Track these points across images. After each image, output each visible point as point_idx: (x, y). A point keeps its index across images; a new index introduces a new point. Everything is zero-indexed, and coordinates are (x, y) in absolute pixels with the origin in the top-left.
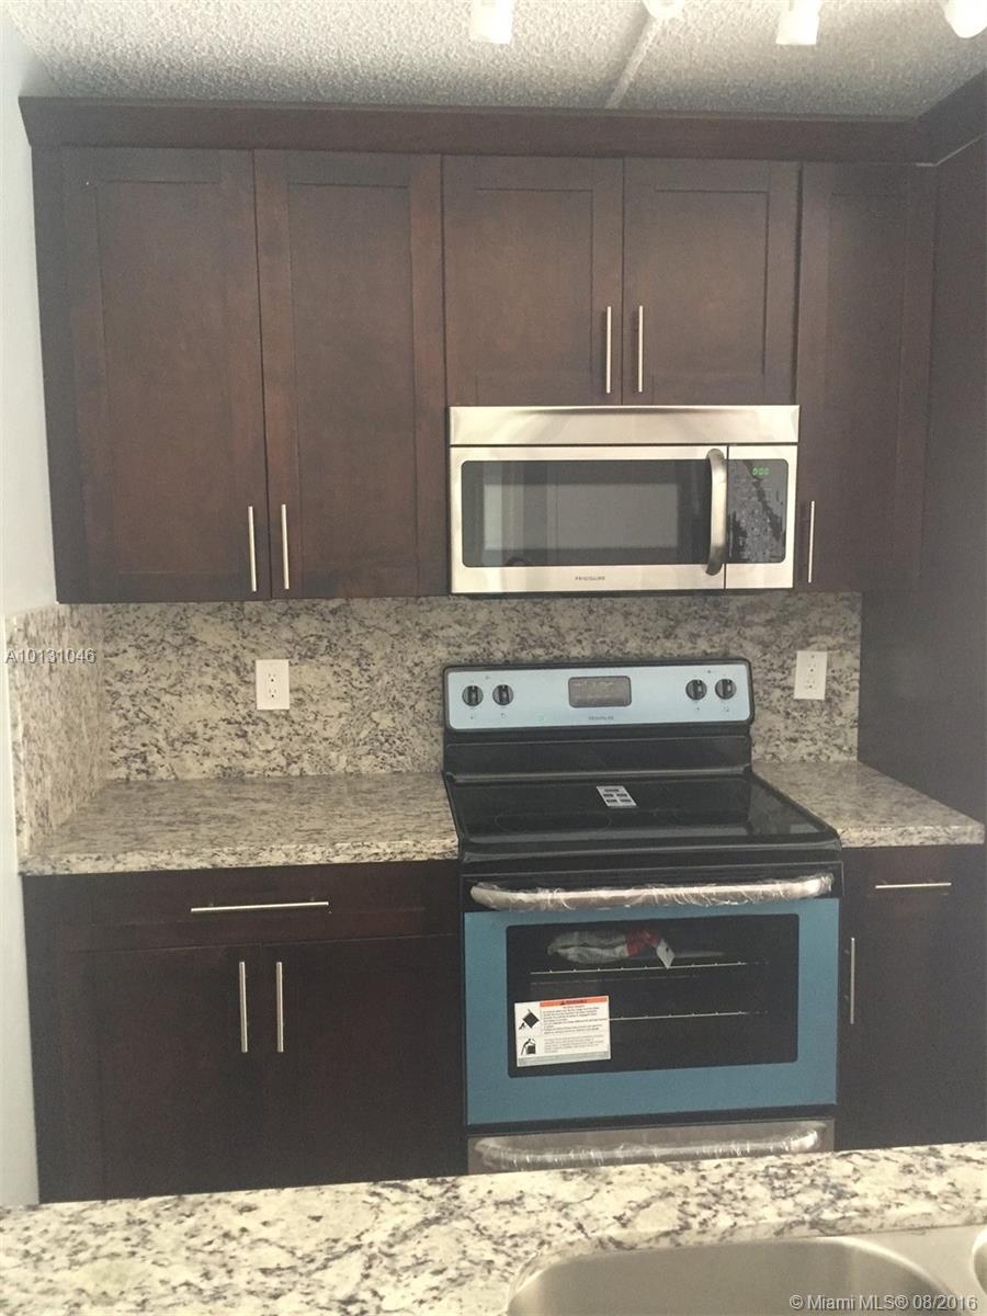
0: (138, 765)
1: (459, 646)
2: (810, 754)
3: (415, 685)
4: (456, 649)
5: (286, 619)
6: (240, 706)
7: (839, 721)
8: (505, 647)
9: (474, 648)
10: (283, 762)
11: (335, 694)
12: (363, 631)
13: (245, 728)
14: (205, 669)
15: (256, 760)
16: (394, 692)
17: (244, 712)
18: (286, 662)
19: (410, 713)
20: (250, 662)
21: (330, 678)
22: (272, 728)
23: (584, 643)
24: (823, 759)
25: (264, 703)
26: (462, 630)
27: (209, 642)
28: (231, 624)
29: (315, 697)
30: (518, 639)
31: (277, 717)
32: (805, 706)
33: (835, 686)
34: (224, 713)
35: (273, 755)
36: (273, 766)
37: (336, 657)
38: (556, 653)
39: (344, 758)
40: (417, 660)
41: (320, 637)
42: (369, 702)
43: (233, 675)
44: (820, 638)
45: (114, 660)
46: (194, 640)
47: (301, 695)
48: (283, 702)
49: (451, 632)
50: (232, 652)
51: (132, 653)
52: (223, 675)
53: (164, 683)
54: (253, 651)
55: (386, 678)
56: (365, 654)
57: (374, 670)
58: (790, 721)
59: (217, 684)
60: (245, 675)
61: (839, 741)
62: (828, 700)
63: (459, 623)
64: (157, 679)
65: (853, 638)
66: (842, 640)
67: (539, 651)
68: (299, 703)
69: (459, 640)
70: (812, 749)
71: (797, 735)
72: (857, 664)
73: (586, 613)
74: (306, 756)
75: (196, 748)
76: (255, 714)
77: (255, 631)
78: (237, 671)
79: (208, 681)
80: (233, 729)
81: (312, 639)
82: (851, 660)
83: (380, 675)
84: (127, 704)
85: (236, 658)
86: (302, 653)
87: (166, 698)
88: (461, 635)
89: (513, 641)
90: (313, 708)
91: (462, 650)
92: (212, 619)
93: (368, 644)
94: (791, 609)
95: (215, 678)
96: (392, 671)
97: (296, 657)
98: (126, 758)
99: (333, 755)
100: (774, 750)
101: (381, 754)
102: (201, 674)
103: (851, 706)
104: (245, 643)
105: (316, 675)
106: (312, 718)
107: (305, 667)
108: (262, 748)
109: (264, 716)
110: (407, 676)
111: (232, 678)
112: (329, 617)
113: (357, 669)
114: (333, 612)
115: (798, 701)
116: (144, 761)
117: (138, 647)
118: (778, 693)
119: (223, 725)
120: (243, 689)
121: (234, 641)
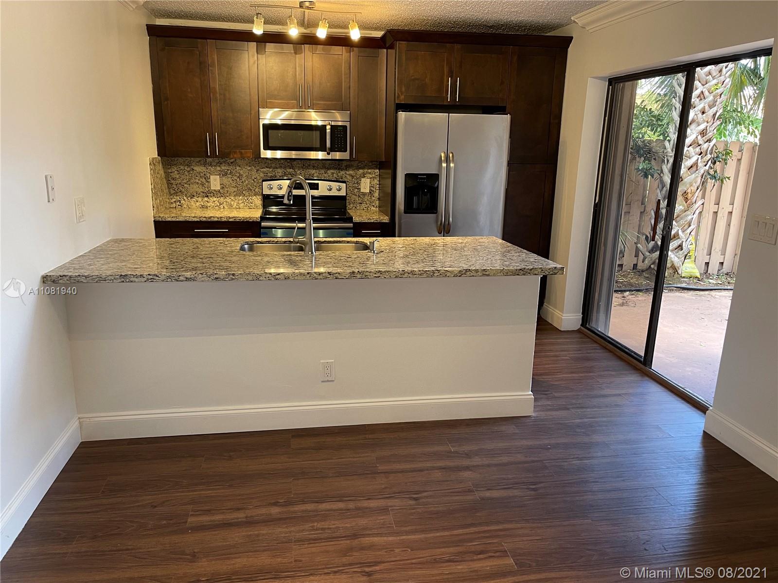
0: (178, 203)
2: (365, 207)
3: (255, 184)
4: (266, 174)
5: (219, 164)
6: (206, 188)
7: (373, 198)
8: (280, 174)
9: (271, 174)
10: (219, 205)
11: (232, 186)
12: (240, 168)
13: (208, 194)
14: (196, 178)
15: (211, 203)
16: (249, 186)
17: (207, 190)
18: (219, 176)
19: (254, 192)
20: (208, 176)
21: (231, 182)
22: (215, 195)
23: (302, 174)
24: (369, 209)
25: (213, 188)
26: (268, 169)
27: (197, 170)
28: (203, 165)
29: (227, 187)
31: (217, 192)
32: (364, 194)
33: (372, 188)
34: (202, 190)
35: (216, 202)
36: (216, 205)
37: (233, 175)
39: (235, 204)
40: (255, 177)
41: (228, 170)
42: (242, 188)
43: (204, 179)
44: (368, 175)
45: (171, 174)
46: (193, 169)
47: (223, 186)
48: (218, 188)
49: (265, 170)
50: (204, 173)
51: (176, 172)
52: (201, 179)
53: (185, 181)
54: (209, 173)
55: (247, 182)
56: (241, 175)
57: (243, 180)
58: (360, 198)
59: (200, 182)
60: (207, 179)
61: (374, 204)
62: (370, 193)
63: (267, 167)
64: (183, 180)
65: (377, 175)
66: (374, 176)
67: (289, 176)
68: (223, 188)
69: (267, 172)
70: (366, 206)
71: (362, 202)
72: (378, 183)
73: (302, 166)
74: (225, 203)
75: (194, 199)
76: (211, 191)
77: (210, 168)
78: (205, 178)
79: (197, 181)
80: (204, 195)
81: (226, 170)
82: (376, 181)
83: (245, 181)
84: (175, 187)
85: (205, 175)
86: (223, 174)
87: (186, 185)
88: (267, 171)
89: (282, 173)
90: (226, 189)
91: (268, 175)
92: (198, 164)
93: (241, 172)
94: (360, 167)
95: (199, 180)
96: (248, 180)
97: (221, 175)
98: (175, 202)
99: (232, 203)
100: (356, 206)
101: (246, 203)
102: (195, 179)
103: (376, 194)
104: (207, 171)
105: (226, 180)
106: (226, 192)
107: (224, 178)
108: (212, 200)
109: (213, 191)
110: (253, 182)
111: (204, 180)
112: (231, 164)
113: (239, 179)
114: (232, 163)
115: (362, 193)
116: (180, 203)
117: (178, 171)
118: (356, 190)
119: (202, 193)
120: (207, 184)
121: (204, 170)
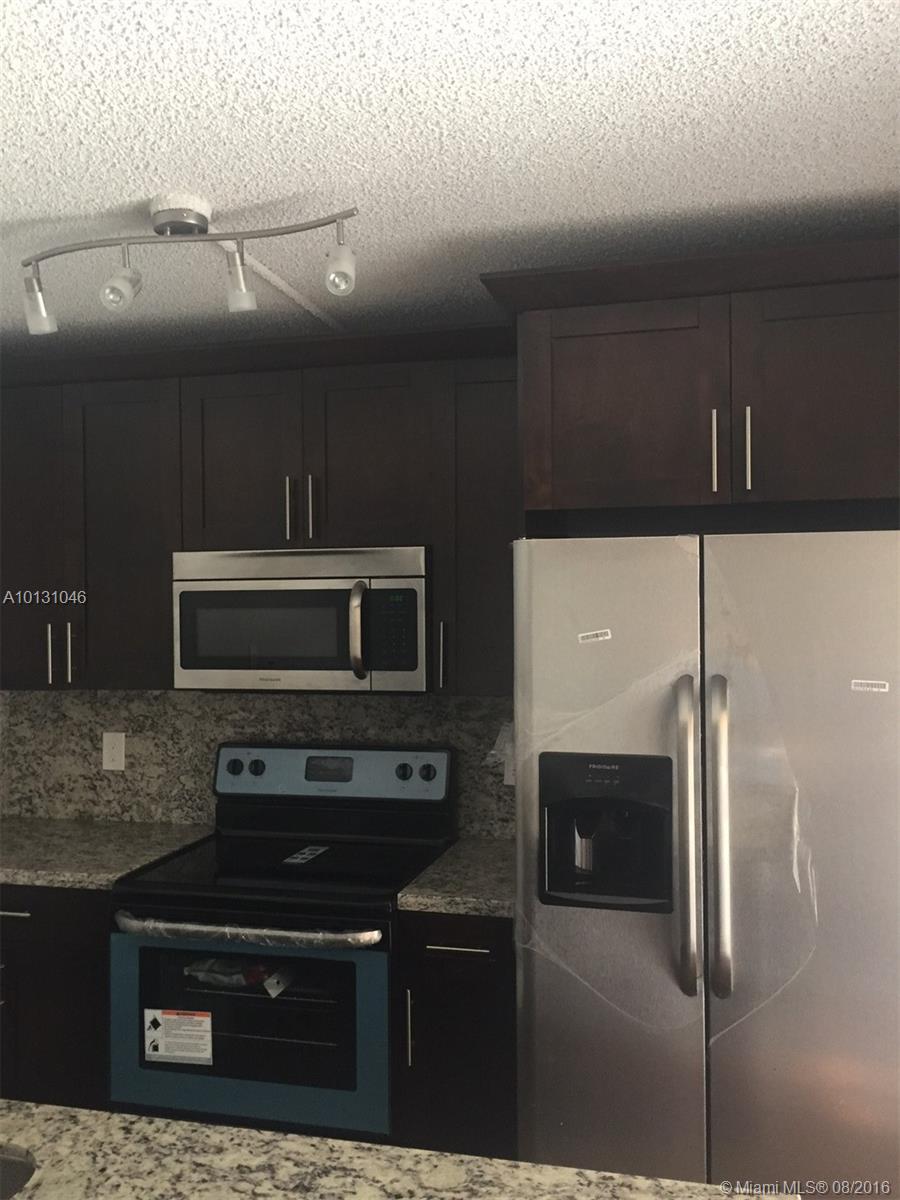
0: (26, 805)
1: (243, 728)
4: (240, 730)
5: (124, 703)
6: (92, 766)
8: (276, 730)
9: (253, 730)
10: (119, 811)
11: (155, 760)
12: (175, 713)
13: (95, 783)
14: (71, 737)
15: (102, 808)
16: (196, 761)
17: (95, 771)
18: (124, 734)
20: (99, 734)
21: (152, 748)
22: (113, 784)
23: (335, 729)
25: (107, 765)
26: (243, 714)
27: (74, 718)
28: (89, 705)
29: (142, 762)
30: (285, 724)
31: (116, 776)
34: (82, 771)
35: (113, 804)
36: (112, 812)
37: (157, 732)
38: (314, 736)
39: (160, 810)
40: (212, 738)
41: (146, 717)
42: (179, 768)
43: (89, 742)
45: (15, 728)
46: (65, 716)
47: (132, 760)
48: (120, 765)
49: (237, 717)
50: (88, 726)
51: (26, 724)
52: (82, 743)
53: (45, 747)
54: (102, 725)
55: (191, 750)
56: (177, 731)
57: (182, 744)
58: (502, 804)
59: (78, 750)
60: (96, 743)
63: (243, 710)
64: (41, 744)
67: (300, 734)
68: (131, 766)
69: (242, 723)
71: (508, 816)
74: (135, 807)
75: (63, 796)
76: (103, 773)
77: (104, 711)
78: (91, 740)
79: (72, 746)
80: (87, 783)
81: (141, 718)
83: (187, 747)
84: (22, 761)
85: (91, 730)
86: (135, 728)
87: (46, 758)
88: (244, 719)
89: (281, 726)
90: (140, 770)
91: (244, 731)
92: (76, 701)
93: (179, 724)
95: (77, 744)
96: (195, 745)
97: (130, 731)
98: (19, 800)
99: (153, 807)
100: (489, 828)
101: (186, 809)
102: (68, 741)
104: (98, 720)
105: (144, 746)
106: (139, 778)
107: (136, 739)
108: (106, 798)
109: (107, 775)
110: (206, 750)
111: (88, 745)
112: (153, 701)
113: (171, 742)
115: (508, 786)
116: (31, 803)
117: (30, 720)
118: (491, 779)
119: (81, 780)
120: (94, 754)
121: (90, 718)
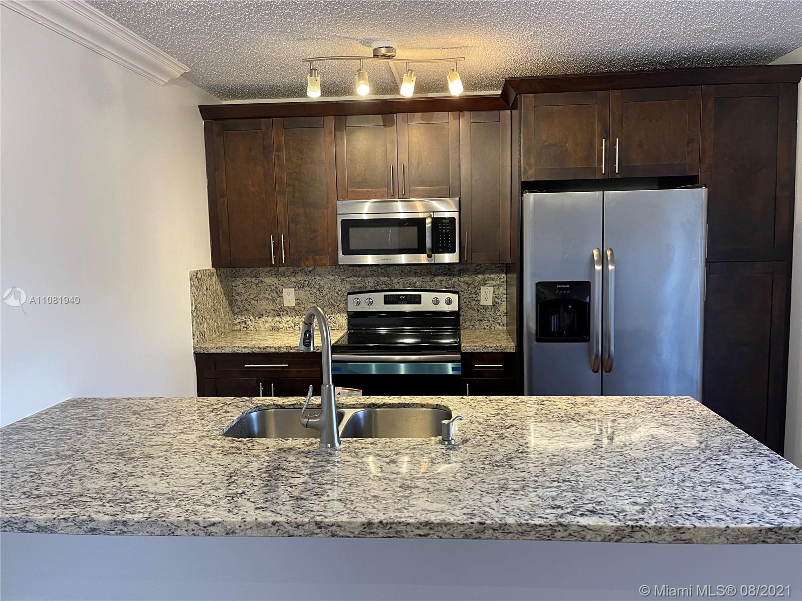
0: (243, 325)
1: (355, 284)
2: (487, 326)
3: (339, 298)
4: (354, 285)
5: (293, 274)
6: (278, 305)
7: (499, 313)
8: (371, 285)
9: (360, 285)
10: (293, 325)
11: (311, 301)
12: (321, 278)
13: (280, 313)
14: (266, 292)
15: (284, 324)
16: (332, 300)
17: (279, 307)
18: (294, 289)
19: (338, 308)
20: (281, 290)
21: (309, 295)
22: (289, 313)
23: (400, 283)
24: (493, 328)
25: (286, 304)
26: (355, 278)
27: (267, 282)
28: (274, 276)
29: (304, 302)
30: (376, 282)
31: (291, 309)
32: (485, 308)
33: (496, 300)
34: (272, 307)
35: (289, 323)
36: (289, 326)
37: (311, 288)
38: (390, 287)
40: (340, 289)
41: (305, 281)
42: (323, 304)
43: (275, 294)
44: (490, 282)
45: (235, 288)
46: (262, 281)
47: (299, 302)
48: (293, 304)
49: (352, 279)
50: (275, 286)
51: (241, 286)
52: (272, 294)
53: (252, 297)
54: (282, 285)
55: (329, 295)
56: (321, 287)
57: (324, 293)
58: (479, 313)
59: (270, 297)
60: (279, 294)
61: (499, 321)
62: (494, 305)
63: (354, 276)
64: (250, 295)
65: (503, 282)
66: (499, 283)
67: (384, 286)
68: (298, 304)
69: (354, 282)
70: (488, 324)
71: (482, 318)
72: (505, 292)
73: (401, 272)
74: (301, 323)
75: (263, 320)
76: (283, 308)
77: (282, 278)
78: (277, 293)
79: (267, 296)
80: (275, 313)
81: (303, 281)
82: (502, 290)
83: (327, 294)
84: (240, 304)
85: (276, 288)
86: (300, 286)
87: (253, 302)
88: (355, 280)
89: (374, 282)
90: (303, 306)
91: (356, 286)
92: (268, 274)
93: (322, 283)
94: (478, 271)
95: (269, 295)
96: (331, 293)
97: (297, 288)
98: (240, 323)
100: (473, 324)
103: (503, 308)
104: (280, 282)
105: (302, 294)
106: (303, 309)
107: (300, 291)
108: (286, 320)
109: (286, 309)
110: (336, 295)
112: (309, 274)
113: (318, 292)
114: (310, 272)
115: (482, 306)
116: (246, 324)
117: (243, 284)
118: (474, 302)
119: (272, 312)
120: (279, 299)
121: (275, 282)
